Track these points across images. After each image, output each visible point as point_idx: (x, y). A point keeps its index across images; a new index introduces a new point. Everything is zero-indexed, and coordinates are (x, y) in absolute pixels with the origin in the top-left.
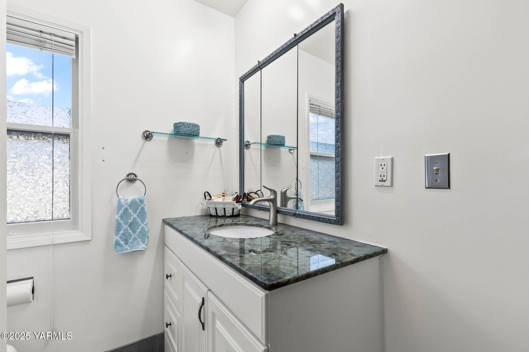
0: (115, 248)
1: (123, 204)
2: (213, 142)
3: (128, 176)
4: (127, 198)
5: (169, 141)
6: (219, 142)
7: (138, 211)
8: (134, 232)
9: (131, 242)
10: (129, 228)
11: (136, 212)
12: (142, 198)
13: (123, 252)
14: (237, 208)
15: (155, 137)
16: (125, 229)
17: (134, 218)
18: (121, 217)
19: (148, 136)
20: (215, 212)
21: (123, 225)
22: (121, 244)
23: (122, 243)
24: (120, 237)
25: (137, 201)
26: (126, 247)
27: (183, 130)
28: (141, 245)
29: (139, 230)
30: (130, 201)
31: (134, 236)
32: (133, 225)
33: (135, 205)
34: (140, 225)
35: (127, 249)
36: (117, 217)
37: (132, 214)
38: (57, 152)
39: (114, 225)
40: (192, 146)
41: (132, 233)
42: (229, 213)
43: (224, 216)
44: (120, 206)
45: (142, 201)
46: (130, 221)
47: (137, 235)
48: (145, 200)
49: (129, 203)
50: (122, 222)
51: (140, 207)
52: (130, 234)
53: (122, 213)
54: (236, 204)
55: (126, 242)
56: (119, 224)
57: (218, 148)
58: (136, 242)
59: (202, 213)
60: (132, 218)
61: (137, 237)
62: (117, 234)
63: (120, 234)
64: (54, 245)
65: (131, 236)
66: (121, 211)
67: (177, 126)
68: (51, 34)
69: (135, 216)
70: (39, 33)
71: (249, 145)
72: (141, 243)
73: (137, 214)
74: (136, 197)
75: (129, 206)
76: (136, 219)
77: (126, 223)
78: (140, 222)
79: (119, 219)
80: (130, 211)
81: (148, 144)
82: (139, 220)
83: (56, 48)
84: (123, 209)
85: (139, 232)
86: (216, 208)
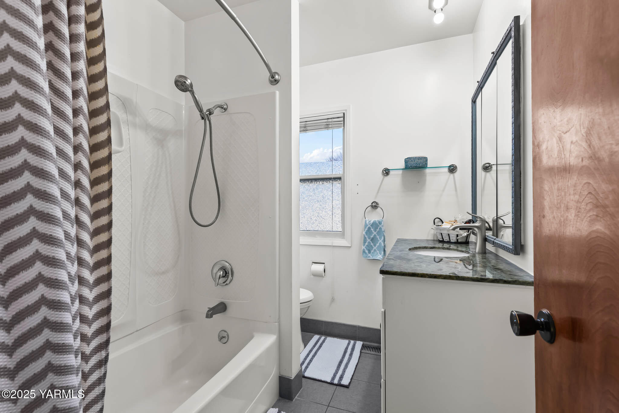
0: (363, 254)
1: (368, 224)
2: (446, 170)
3: (372, 204)
4: (370, 220)
5: (402, 174)
6: (452, 169)
7: (378, 230)
8: (375, 246)
9: (373, 253)
10: (371, 242)
11: (376, 231)
12: (380, 221)
13: (367, 258)
14: (461, 235)
15: (391, 173)
16: (368, 242)
17: (375, 235)
18: (366, 233)
19: (386, 172)
20: (441, 237)
21: (367, 239)
22: (366, 253)
23: (367, 251)
24: (365, 247)
25: (377, 222)
26: (369, 255)
27: (413, 163)
28: (379, 256)
29: (378, 244)
30: (372, 222)
31: (375, 248)
32: (374, 240)
33: (376, 225)
34: (379, 241)
35: (369, 257)
36: (364, 233)
37: (373, 232)
38: (335, 190)
39: (363, 239)
40: (424, 176)
41: (373, 246)
42: (453, 239)
43: (449, 242)
44: (366, 225)
45: (380, 223)
46: (372, 237)
47: (377, 248)
48: (382, 222)
49: (371, 223)
50: (366, 236)
51: (379, 227)
52: (371, 246)
53: (367, 231)
54: (460, 231)
55: (369, 252)
56: (365, 238)
57: (452, 175)
58: (376, 253)
59: (434, 238)
60: (373, 234)
61: (376, 249)
62: (364, 245)
63: (366, 245)
64: (333, 246)
65: (373, 248)
66: (366, 229)
67: (407, 161)
68: (331, 118)
69: (375, 233)
70: (326, 120)
71: (490, 167)
72: (379, 254)
73: (377, 232)
74: (376, 220)
75: (372, 226)
76: (376, 236)
77: (369, 238)
78: (379, 238)
79: (365, 234)
80: (372, 230)
81: (387, 178)
82: (378, 237)
83: (333, 126)
84: (367, 227)
85: (378, 246)
86: (441, 234)
